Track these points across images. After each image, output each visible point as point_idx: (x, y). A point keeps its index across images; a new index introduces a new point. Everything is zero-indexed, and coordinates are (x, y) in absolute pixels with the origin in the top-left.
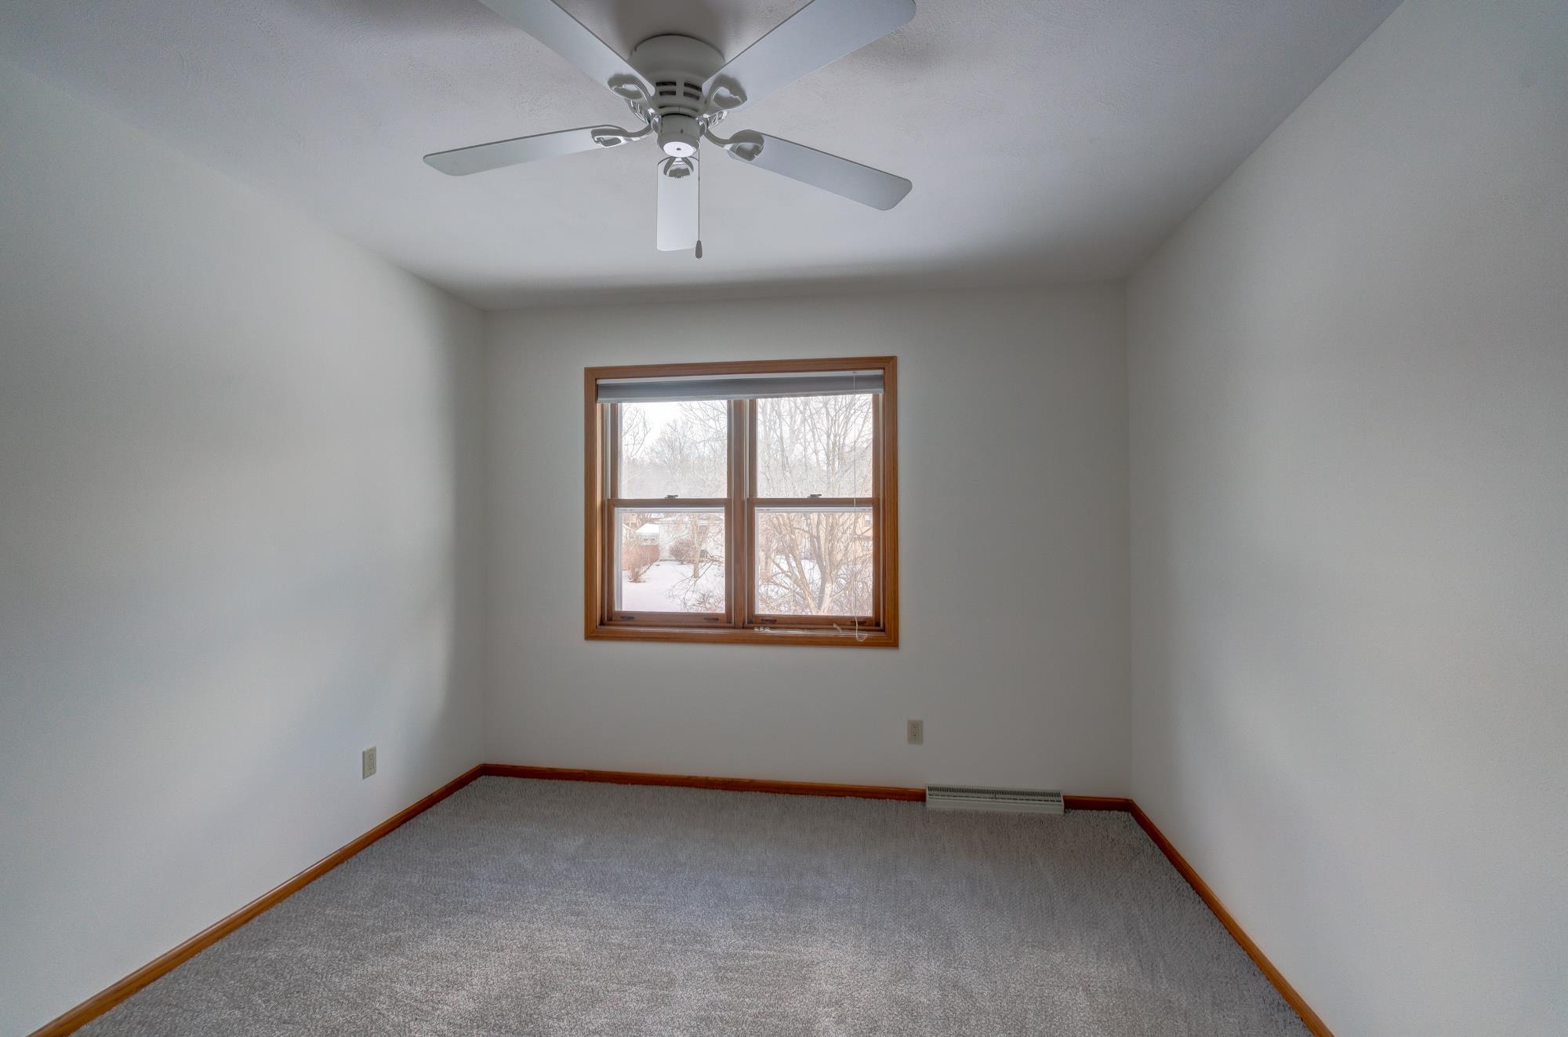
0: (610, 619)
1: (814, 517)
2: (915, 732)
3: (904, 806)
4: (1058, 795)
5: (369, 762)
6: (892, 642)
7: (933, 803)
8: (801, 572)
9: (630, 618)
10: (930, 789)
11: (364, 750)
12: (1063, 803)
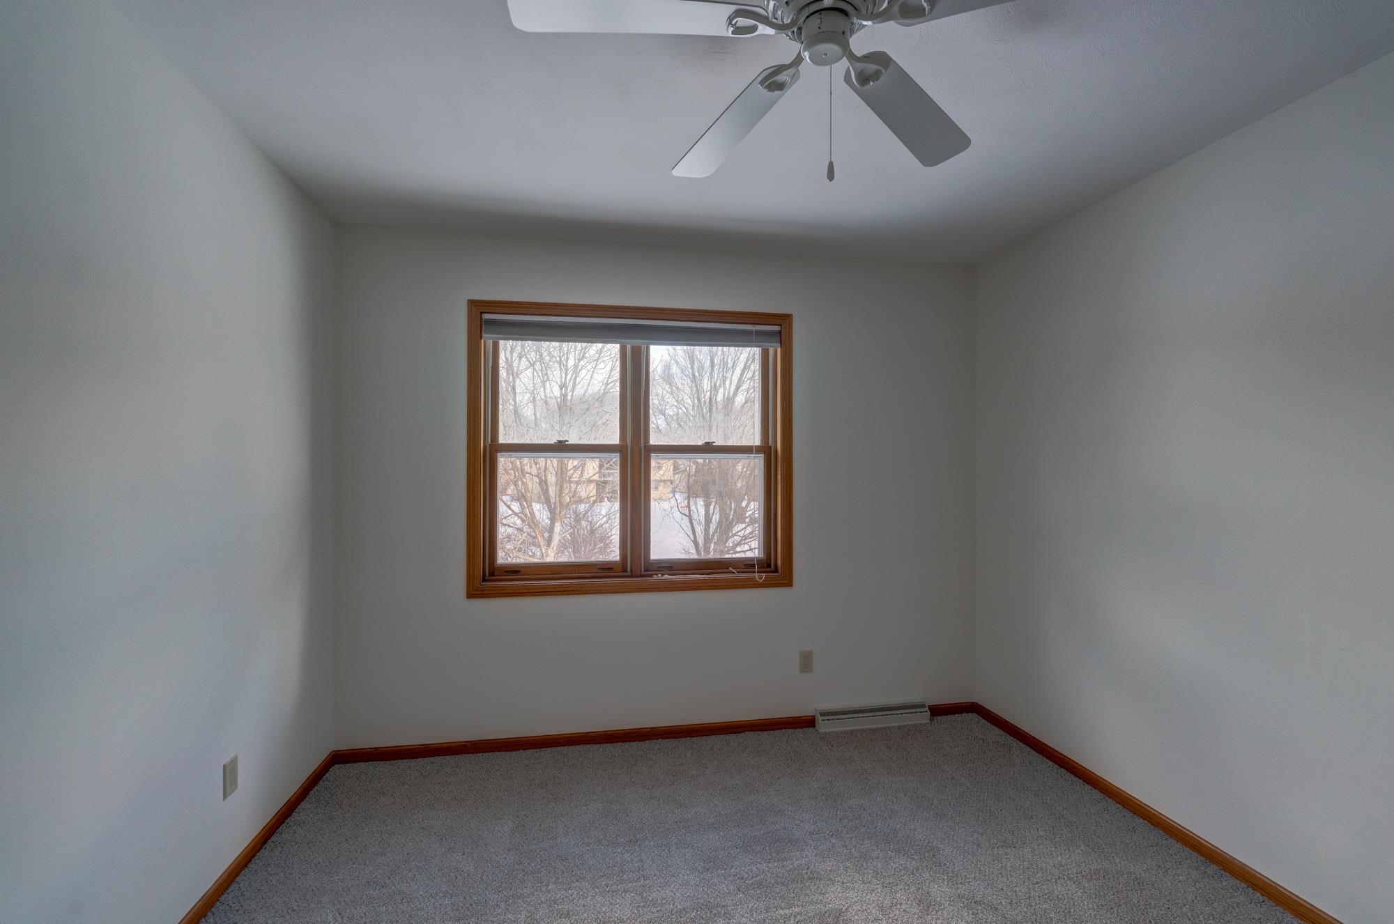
0: (492, 574)
1: (542, 461)
2: (806, 662)
3: (799, 733)
4: (924, 706)
5: (230, 775)
6: (785, 579)
7: (824, 726)
8: (532, 513)
9: (514, 571)
10: (822, 715)
11: (224, 762)
12: (929, 712)
